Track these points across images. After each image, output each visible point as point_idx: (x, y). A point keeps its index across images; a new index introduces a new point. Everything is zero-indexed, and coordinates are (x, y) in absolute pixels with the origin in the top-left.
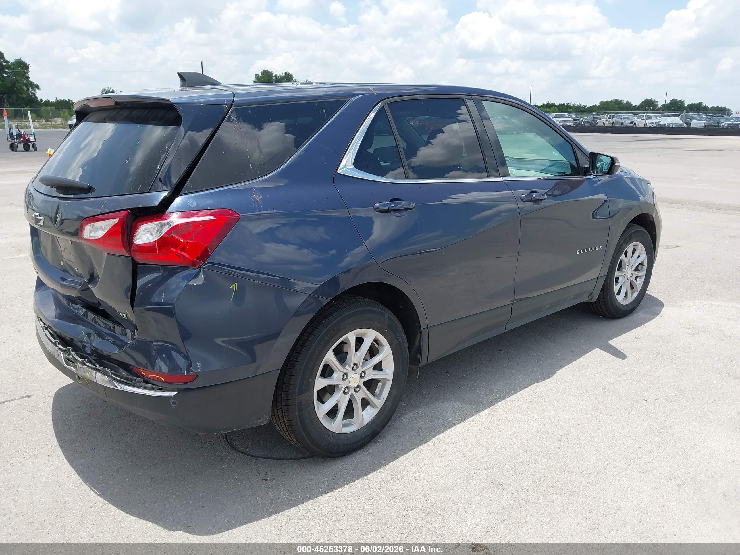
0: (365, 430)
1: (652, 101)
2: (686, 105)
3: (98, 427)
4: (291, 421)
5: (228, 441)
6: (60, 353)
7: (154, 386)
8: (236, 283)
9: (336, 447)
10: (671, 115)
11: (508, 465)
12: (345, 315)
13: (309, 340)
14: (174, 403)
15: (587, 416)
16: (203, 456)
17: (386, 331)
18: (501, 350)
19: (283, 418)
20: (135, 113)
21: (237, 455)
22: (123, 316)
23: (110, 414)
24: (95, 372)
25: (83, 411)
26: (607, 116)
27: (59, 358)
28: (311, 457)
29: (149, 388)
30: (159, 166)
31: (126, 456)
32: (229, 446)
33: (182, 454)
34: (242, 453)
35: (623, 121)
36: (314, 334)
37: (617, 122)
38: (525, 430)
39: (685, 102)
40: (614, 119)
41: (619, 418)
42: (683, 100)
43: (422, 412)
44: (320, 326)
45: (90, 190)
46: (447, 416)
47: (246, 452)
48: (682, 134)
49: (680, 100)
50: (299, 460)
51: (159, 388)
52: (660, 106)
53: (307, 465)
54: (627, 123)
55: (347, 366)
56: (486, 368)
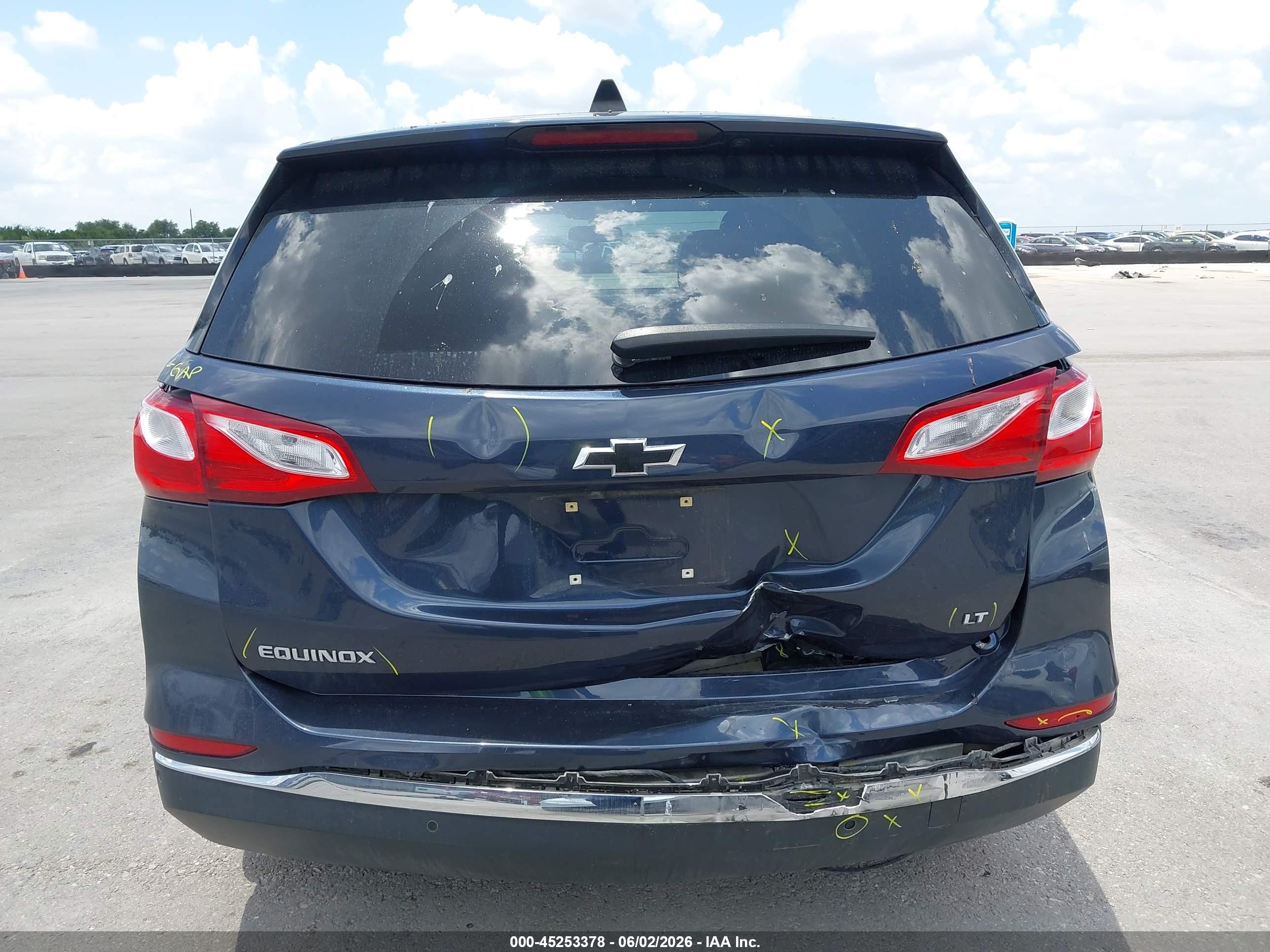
2: (221, 230)
22: (976, 619)
24: (940, 776)
26: (128, 247)
35: (162, 255)
37: (151, 257)
40: (144, 253)
52: (181, 232)
54: (170, 259)
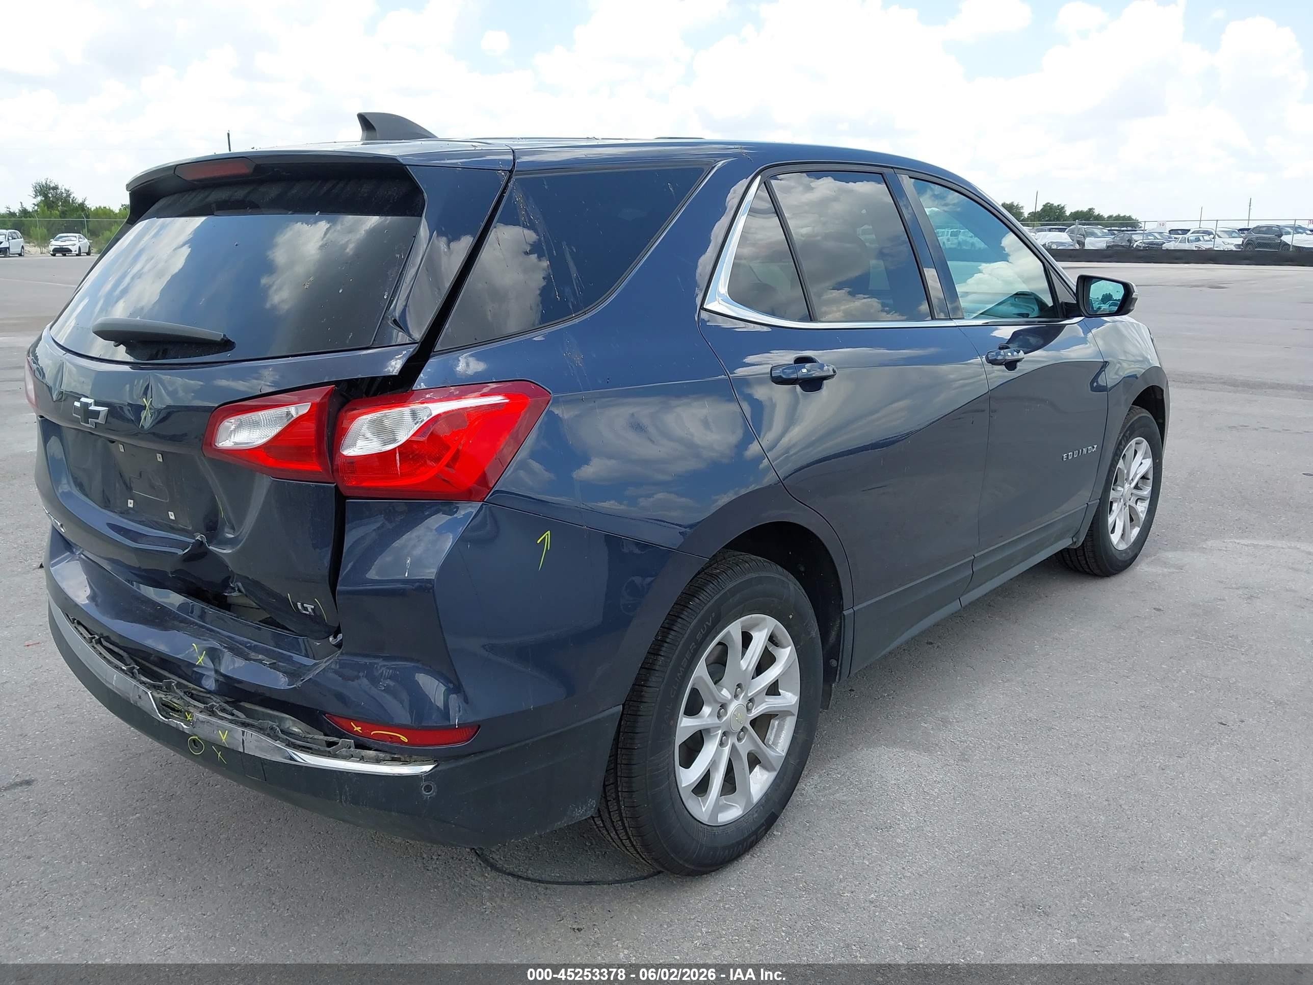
0: (756, 815)
1: (1014, 206)
3: (195, 840)
4: (637, 808)
5: (477, 853)
6: (147, 693)
7: (382, 755)
8: (549, 532)
9: (712, 853)
10: (1053, 229)
11: (1036, 864)
12: (727, 589)
13: (667, 643)
14: (428, 788)
15: (1137, 760)
16: (435, 887)
17: (791, 617)
18: (931, 643)
19: (618, 802)
20: (296, 190)
21: (505, 881)
22: (306, 609)
23: (213, 811)
24: (240, 729)
25: (154, 807)
27: (140, 704)
28: (656, 875)
29: (369, 758)
30: (386, 294)
31: (273, 899)
32: (482, 863)
33: (389, 886)
34: (513, 875)
36: (675, 628)
38: (1036, 793)
39: (1066, 209)
41: (1193, 760)
42: (1062, 206)
43: (836, 772)
44: (685, 613)
45: (226, 345)
46: (884, 775)
47: (520, 873)
48: (1075, 260)
49: (1058, 206)
50: (632, 883)
51: (393, 758)
52: (1028, 214)
53: (651, 892)
55: (724, 689)
56: (919, 678)
